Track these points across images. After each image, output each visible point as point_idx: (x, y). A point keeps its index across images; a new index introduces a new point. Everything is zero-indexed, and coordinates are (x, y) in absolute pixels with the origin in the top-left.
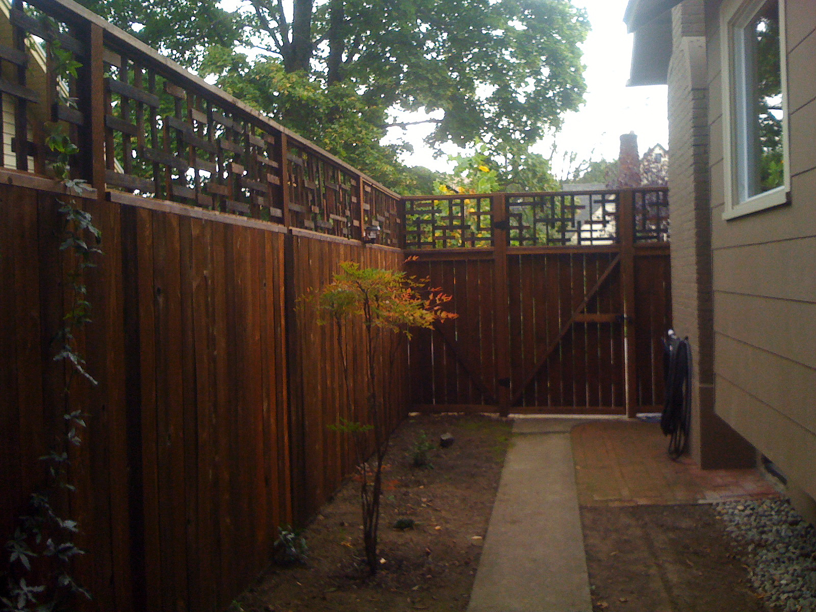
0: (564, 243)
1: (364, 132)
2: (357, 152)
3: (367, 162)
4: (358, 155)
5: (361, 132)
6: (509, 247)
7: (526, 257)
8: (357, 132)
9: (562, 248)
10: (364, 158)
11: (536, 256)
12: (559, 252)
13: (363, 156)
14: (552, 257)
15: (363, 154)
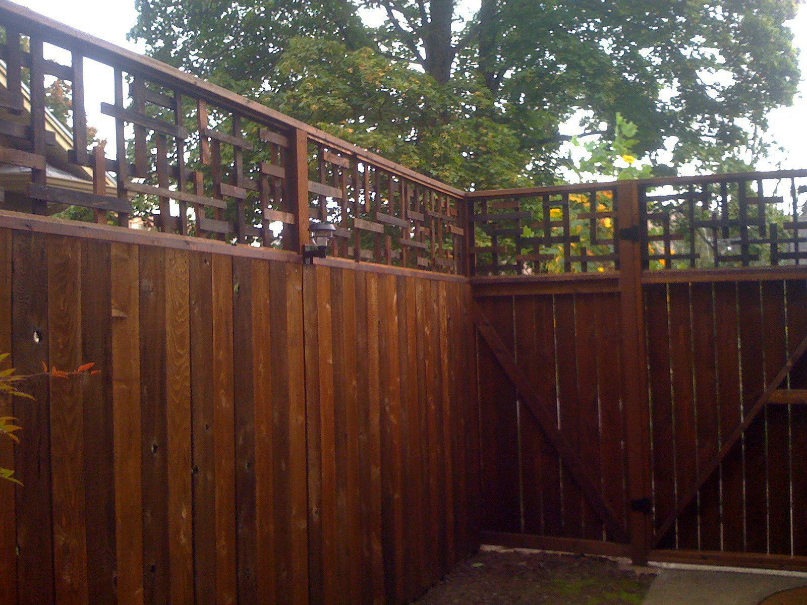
0: (745, 264)
1: (490, 134)
2: (480, 160)
3: (492, 171)
4: (481, 163)
5: (486, 134)
6: (646, 271)
7: (679, 290)
8: (482, 135)
9: (742, 272)
10: (489, 166)
11: (698, 286)
12: (737, 278)
13: (487, 165)
14: (725, 288)
15: (488, 162)
